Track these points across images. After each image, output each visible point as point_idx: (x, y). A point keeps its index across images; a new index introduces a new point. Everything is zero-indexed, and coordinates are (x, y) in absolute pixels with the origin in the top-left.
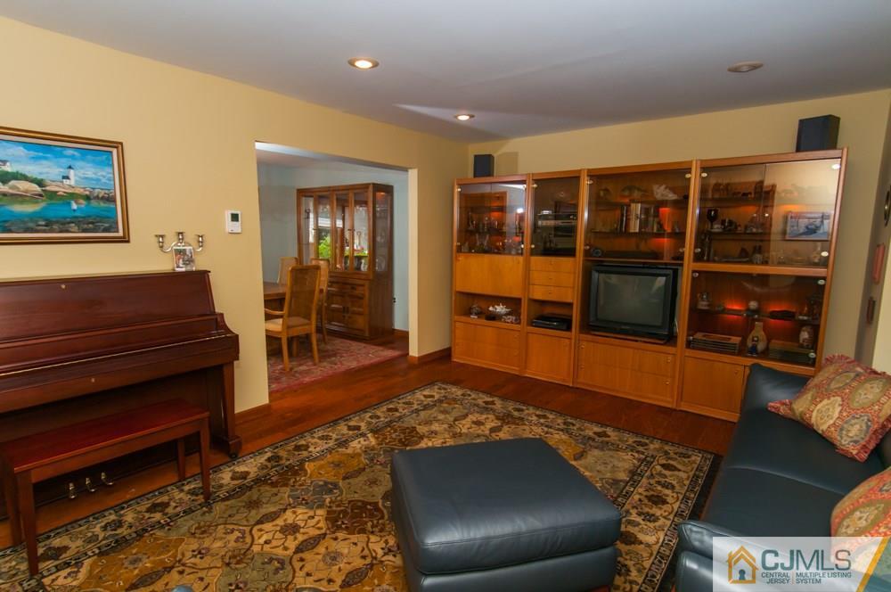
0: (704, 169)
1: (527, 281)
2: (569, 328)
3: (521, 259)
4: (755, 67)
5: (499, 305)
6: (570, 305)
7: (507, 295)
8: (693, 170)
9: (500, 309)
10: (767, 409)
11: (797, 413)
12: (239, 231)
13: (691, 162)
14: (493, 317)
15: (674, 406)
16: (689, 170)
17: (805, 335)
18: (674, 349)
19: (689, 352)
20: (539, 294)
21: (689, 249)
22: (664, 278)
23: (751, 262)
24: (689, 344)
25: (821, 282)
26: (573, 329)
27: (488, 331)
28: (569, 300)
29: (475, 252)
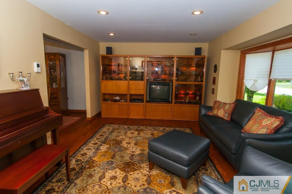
0: (177, 58)
1: (129, 88)
2: (143, 102)
3: (126, 81)
4: (195, 34)
5: (117, 97)
6: (143, 95)
7: (122, 93)
8: (175, 58)
9: (118, 98)
10: (206, 114)
11: (215, 114)
12: (40, 72)
13: (174, 56)
14: (116, 101)
15: (172, 119)
16: (174, 58)
17: (198, 98)
18: (171, 104)
19: (175, 105)
20: (133, 92)
21: (174, 78)
22: (167, 86)
23: (187, 81)
24: (175, 103)
25: (202, 85)
26: (144, 102)
27: (115, 106)
28: (143, 94)
29: (109, 80)
